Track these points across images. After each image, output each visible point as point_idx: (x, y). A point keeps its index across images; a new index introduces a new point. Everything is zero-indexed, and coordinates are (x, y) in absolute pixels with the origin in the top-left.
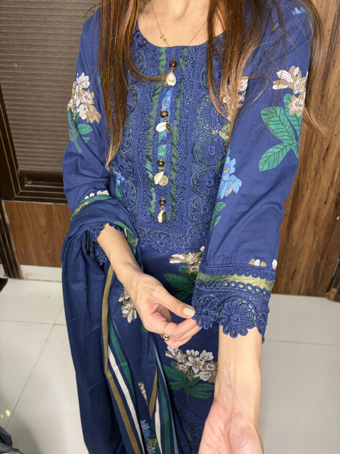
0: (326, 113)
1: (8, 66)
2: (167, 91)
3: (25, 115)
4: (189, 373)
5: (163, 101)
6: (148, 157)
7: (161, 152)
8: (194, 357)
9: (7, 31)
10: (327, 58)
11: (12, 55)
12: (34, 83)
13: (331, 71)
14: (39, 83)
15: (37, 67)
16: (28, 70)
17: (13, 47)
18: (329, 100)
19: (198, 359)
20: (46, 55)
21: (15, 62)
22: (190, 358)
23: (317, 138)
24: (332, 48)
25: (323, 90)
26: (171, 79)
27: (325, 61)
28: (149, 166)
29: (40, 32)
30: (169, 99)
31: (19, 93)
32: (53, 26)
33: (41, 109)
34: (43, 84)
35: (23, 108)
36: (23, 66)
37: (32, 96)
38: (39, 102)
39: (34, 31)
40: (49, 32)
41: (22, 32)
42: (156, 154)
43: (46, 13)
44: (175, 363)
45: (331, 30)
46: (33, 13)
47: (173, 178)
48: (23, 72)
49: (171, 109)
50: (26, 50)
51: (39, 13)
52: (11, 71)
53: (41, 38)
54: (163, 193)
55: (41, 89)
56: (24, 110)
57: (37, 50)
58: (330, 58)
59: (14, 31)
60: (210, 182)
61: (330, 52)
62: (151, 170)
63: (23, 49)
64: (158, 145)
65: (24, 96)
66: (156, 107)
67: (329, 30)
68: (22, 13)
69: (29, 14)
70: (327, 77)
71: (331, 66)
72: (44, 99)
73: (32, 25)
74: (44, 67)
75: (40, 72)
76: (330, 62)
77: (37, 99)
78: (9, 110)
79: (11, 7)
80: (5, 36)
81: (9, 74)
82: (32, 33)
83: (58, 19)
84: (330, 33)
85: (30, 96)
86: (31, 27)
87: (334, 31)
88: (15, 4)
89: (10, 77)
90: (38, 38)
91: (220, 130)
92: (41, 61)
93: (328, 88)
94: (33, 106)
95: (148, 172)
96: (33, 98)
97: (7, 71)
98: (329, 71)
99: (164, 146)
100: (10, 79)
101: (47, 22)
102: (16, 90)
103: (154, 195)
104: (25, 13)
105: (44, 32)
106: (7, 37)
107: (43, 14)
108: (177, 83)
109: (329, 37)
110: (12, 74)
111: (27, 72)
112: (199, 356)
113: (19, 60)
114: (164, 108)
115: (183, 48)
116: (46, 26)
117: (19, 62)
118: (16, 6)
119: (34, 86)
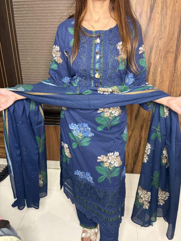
0: (177, 78)
1: (25, 59)
2: (97, 45)
3: (31, 81)
4: (110, 166)
5: (96, 48)
6: (92, 68)
7: (97, 66)
8: (111, 156)
9: (26, 43)
10: (176, 52)
11: (28, 54)
12: (36, 66)
13: (178, 57)
14: (39, 66)
15: (38, 59)
16: (34, 61)
17: (28, 50)
18: (178, 71)
19: (113, 156)
20: (43, 54)
21: (28, 57)
22: (110, 158)
23: (173, 90)
24: (178, 47)
25: (175, 66)
26: (98, 41)
27: (175, 53)
28: (92, 72)
29: (41, 43)
30: (98, 47)
31: (29, 71)
32: (47, 41)
33: (39, 78)
34: (41, 66)
35: (30, 78)
36: (32, 59)
37: (35, 72)
38: (38, 75)
39: (38, 43)
40: (45, 43)
41: (32, 43)
42: (95, 67)
43: (44, 35)
44: (103, 163)
45: (177, 38)
46: (38, 35)
47: (101, 75)
48: (32, 61)
49: (99, 51)
50: (34, 51)
51: (41, 35)
52: (26, 61)
53: (41, 46)
54: (97, 82)
55: (39, 69)
56: (31, 79)
57: (39, 51)
58: (177, 51)
59: (29, 43)
60: (114, 76)
61: (177, 48)
62: (93, 73)
63: (33, 51)
64: (95, 64)
65: (31, 72)
66: (93, 51)
67: (176, 38)
68: (33, 35)
69: (36, 35)
70: (176, 60)
71: (178, 55)
72: (40, 74)
73: (37, 40)
74: (41, 59)
75: (40, 61)
76: (177, 53)
77: (37, 74)
78: (24, 79)
79: (28, 32)
80: (25, 45)
81: (25, 62)
82: (37, 44)
83: (49, 38)
84: (176, 40)
85: (34, 72)
86: (36, 41)
87: (178, 39)
88: (30, 31)
89: (26, 64)
90: (39, 46)
91: (118, 57)
92: (40, 56)
93: (177, 65)
94: (35, 77)
95: (91, 74)
96: (35, 73)
97: (24, 61)
98: (177, 57)
99: (98, 64)
100: (26, 65)
101: (44, 39)
102: (28, 70)
103: (93, 83)
104: (34, 35)
105: (42, 43)
106: (25, 46)
107: (42, 35)
108: (100, 42)
109: (176, 42)
110: (27, 63)
111: (33, 62)
112: (114, 155)
113: (30, 56)
114: (97, 50)
115: (101, 31)
116: (44, 41)
117: (30, 57)
118: (31, 32)
119: (36, 67)
